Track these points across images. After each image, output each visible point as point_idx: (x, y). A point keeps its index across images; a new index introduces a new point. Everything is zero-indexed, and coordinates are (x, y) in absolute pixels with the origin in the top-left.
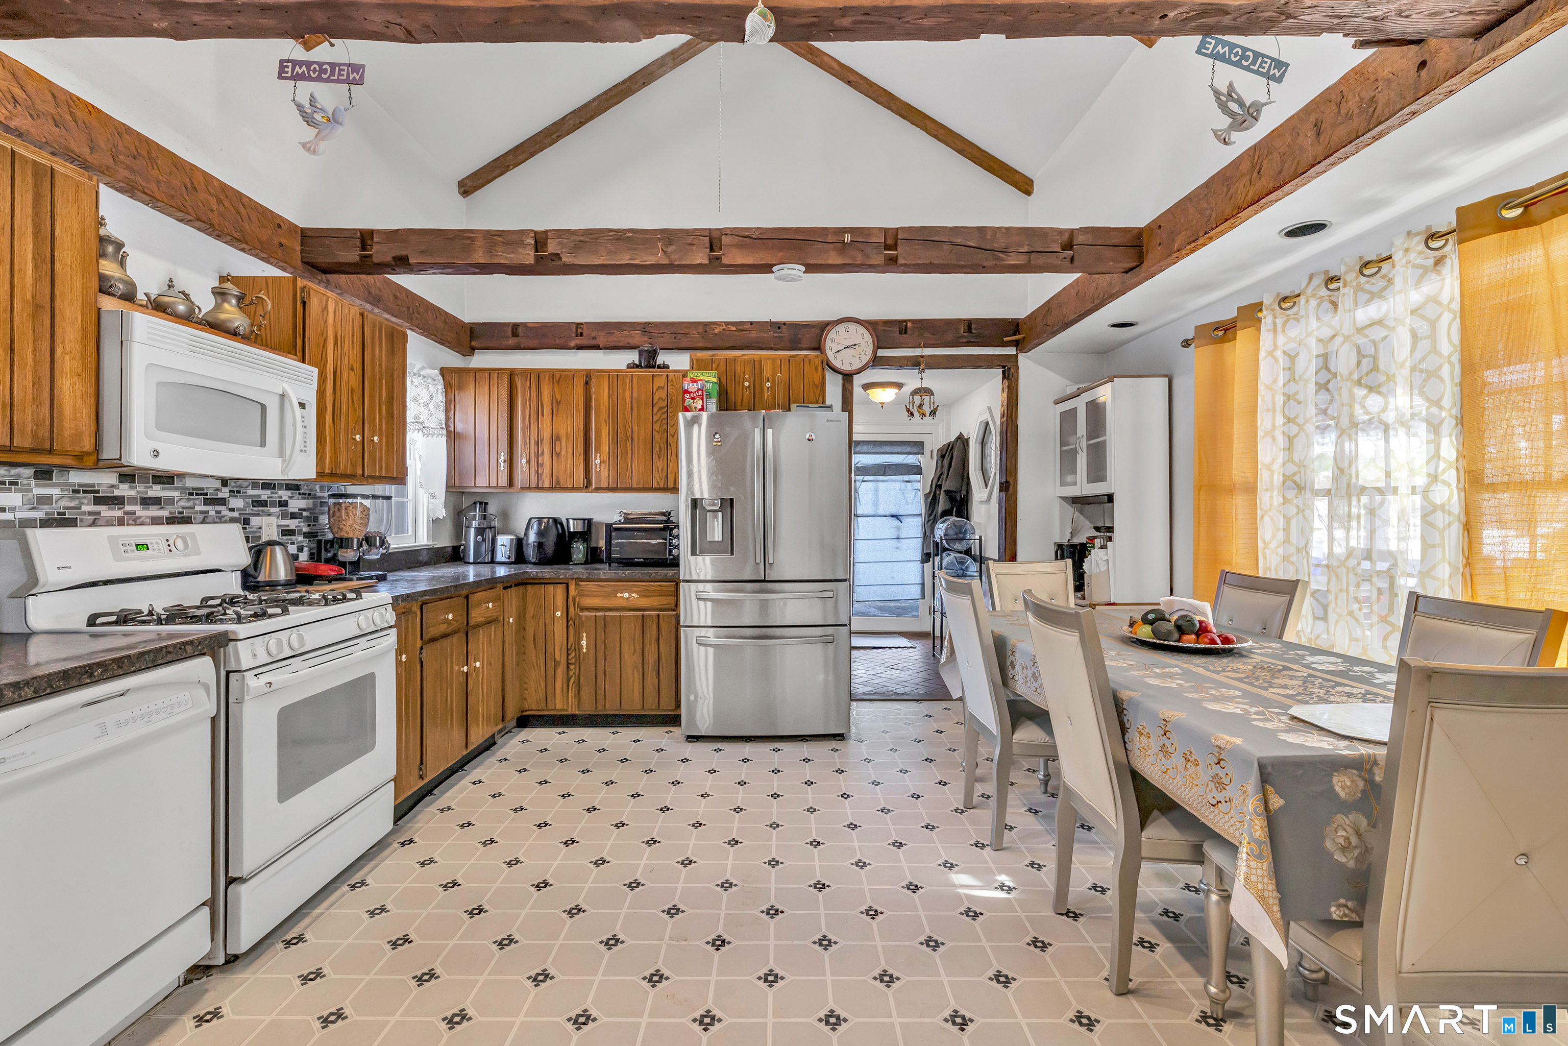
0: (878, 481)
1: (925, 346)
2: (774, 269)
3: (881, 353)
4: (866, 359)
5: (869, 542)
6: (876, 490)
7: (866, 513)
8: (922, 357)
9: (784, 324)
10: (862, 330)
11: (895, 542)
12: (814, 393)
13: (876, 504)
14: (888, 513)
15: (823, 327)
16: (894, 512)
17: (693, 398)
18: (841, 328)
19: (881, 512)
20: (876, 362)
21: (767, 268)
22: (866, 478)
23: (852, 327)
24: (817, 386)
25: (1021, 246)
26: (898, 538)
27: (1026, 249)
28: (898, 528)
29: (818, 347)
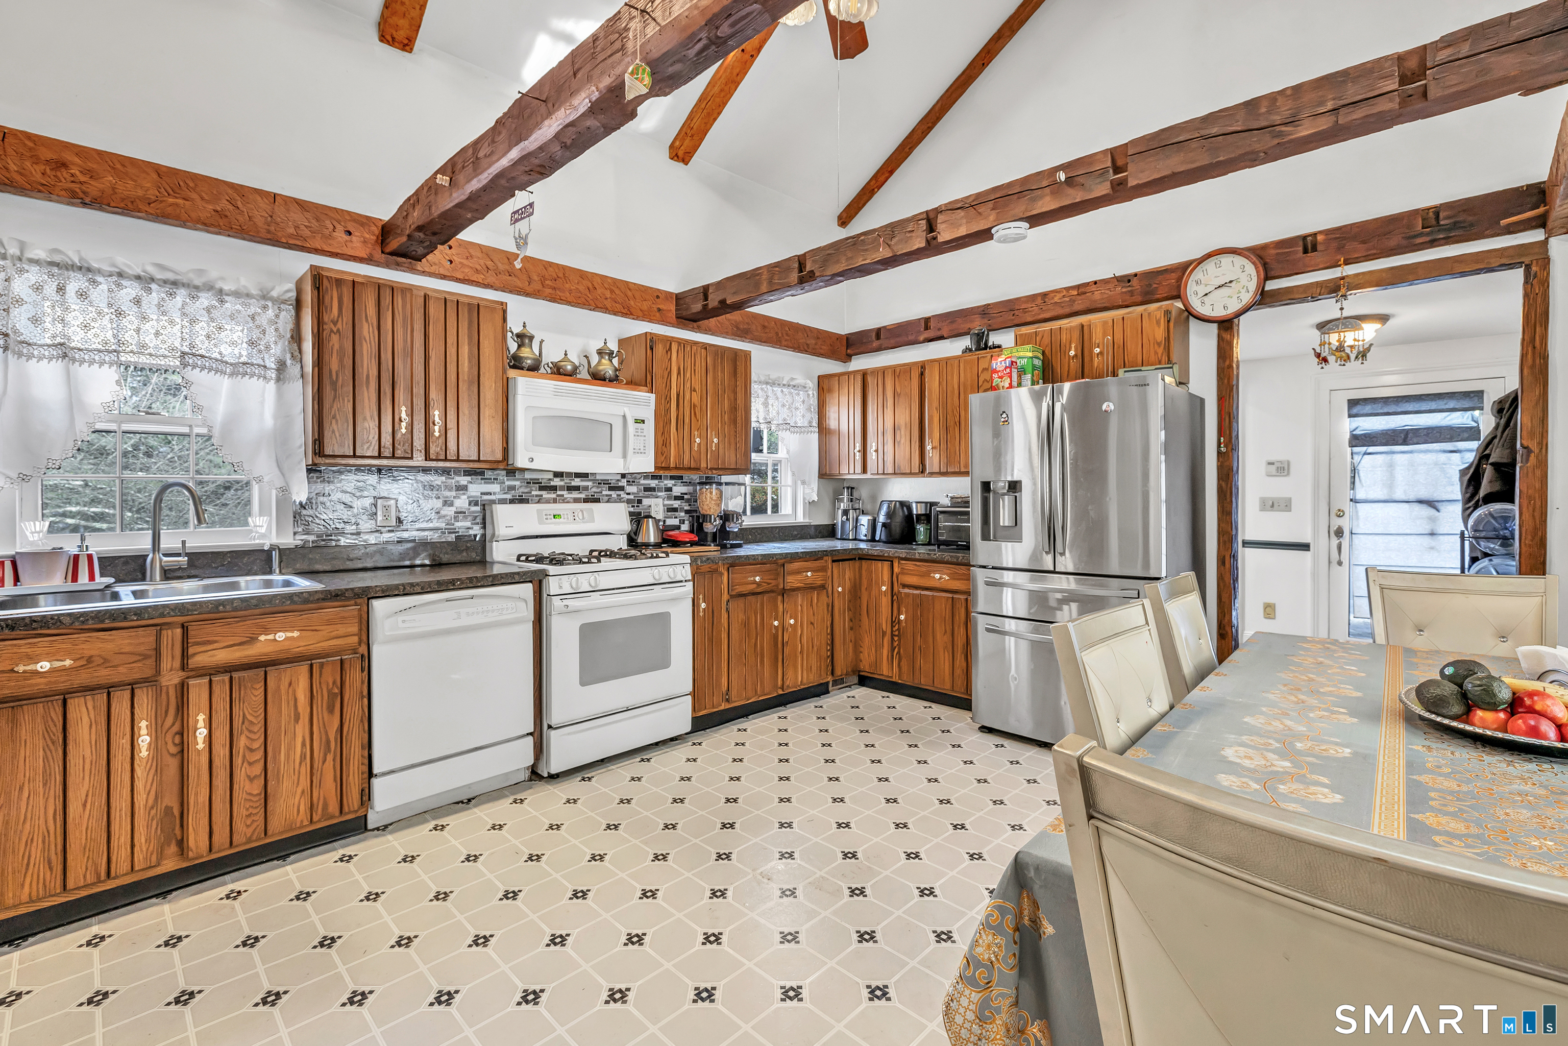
0: (1393, 453)
1: (1347, 263)
2: (993, 231)
3: (1271, 285)
4: (1247, 298)
5: (1377, 537)
6: (1391, 466)
7: (1372, 496)
8: (1343, 278)
9: (1136, 275)
10: (1240, 261)
11: (1427, 540)
12: (1156, 353)
13: (1390, 484)
14: (1412, 497)
15: (1183, 270)
16: (1424, 494)
17: (1001, 377)
18: (1210, 265)
19: (1399, 495)
20: (1264, 299)
21: (985, 235)
22: (1371, 449)
23: (1226, 260)
24: (1159, 344)
25: (1322, 103)
26: (1432, 534)
27: (1330, 105)
28: (1432, 520)
29: (1177, 294)
